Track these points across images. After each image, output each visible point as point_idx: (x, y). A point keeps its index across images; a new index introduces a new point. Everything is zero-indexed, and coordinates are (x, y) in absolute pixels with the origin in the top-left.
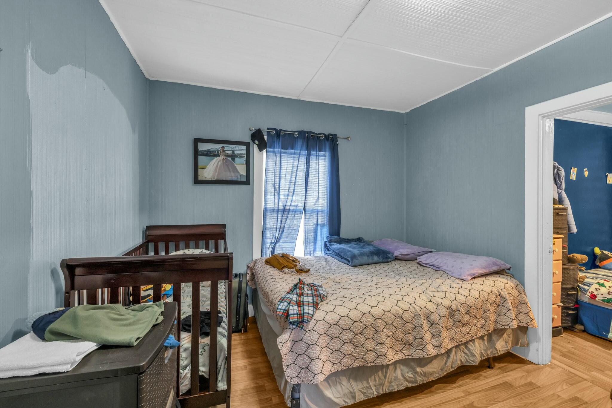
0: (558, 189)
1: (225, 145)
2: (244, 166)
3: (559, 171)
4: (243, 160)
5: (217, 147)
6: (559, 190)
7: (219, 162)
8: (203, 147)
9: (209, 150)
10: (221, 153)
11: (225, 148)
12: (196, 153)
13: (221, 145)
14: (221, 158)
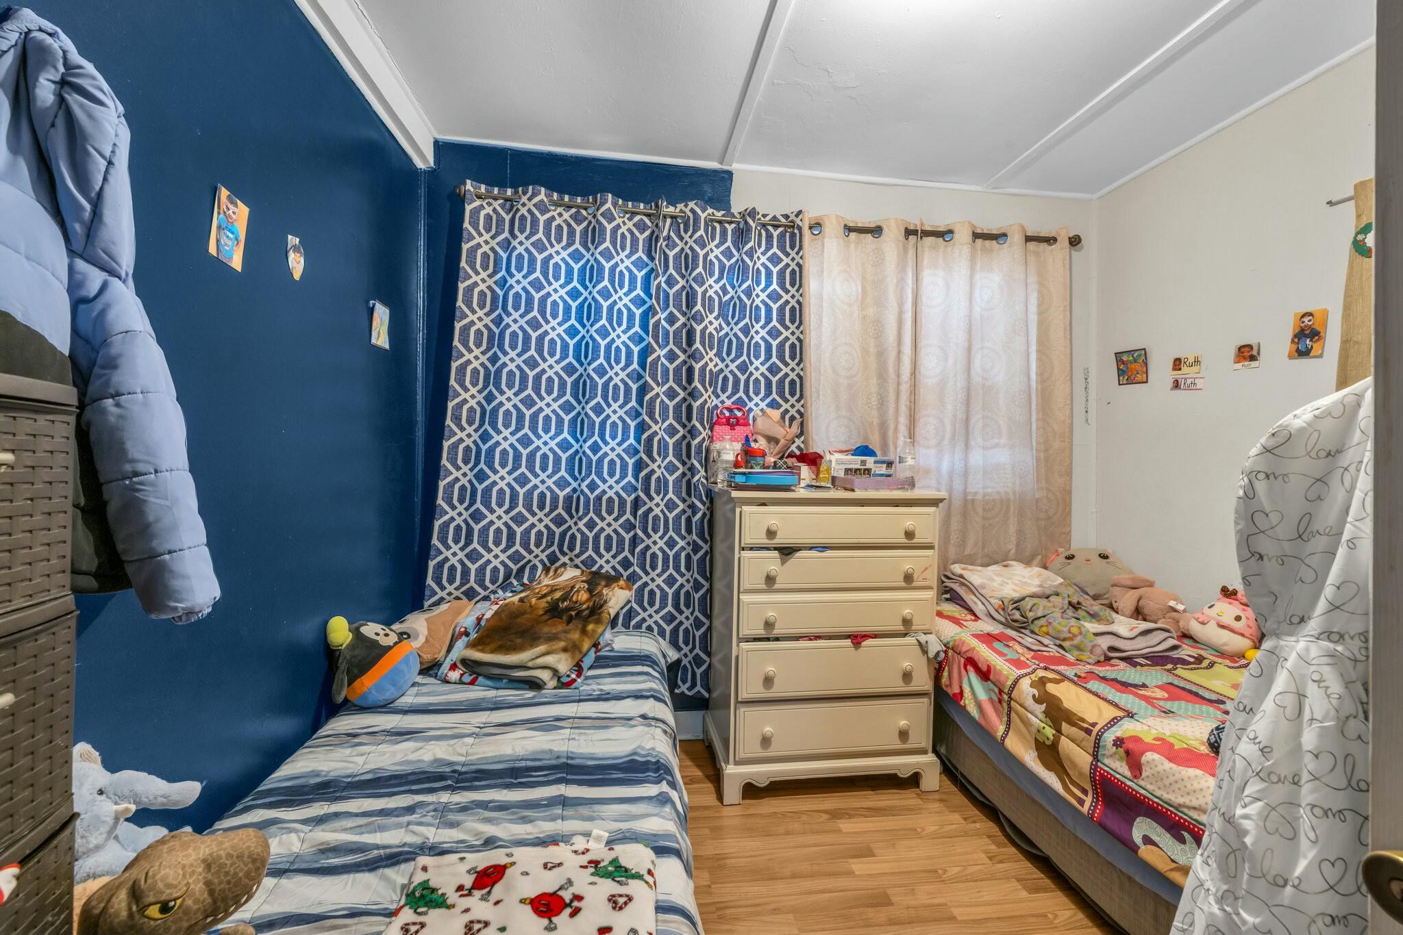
0: (72, 252)
3: (74, 99)
6: (81, 265)
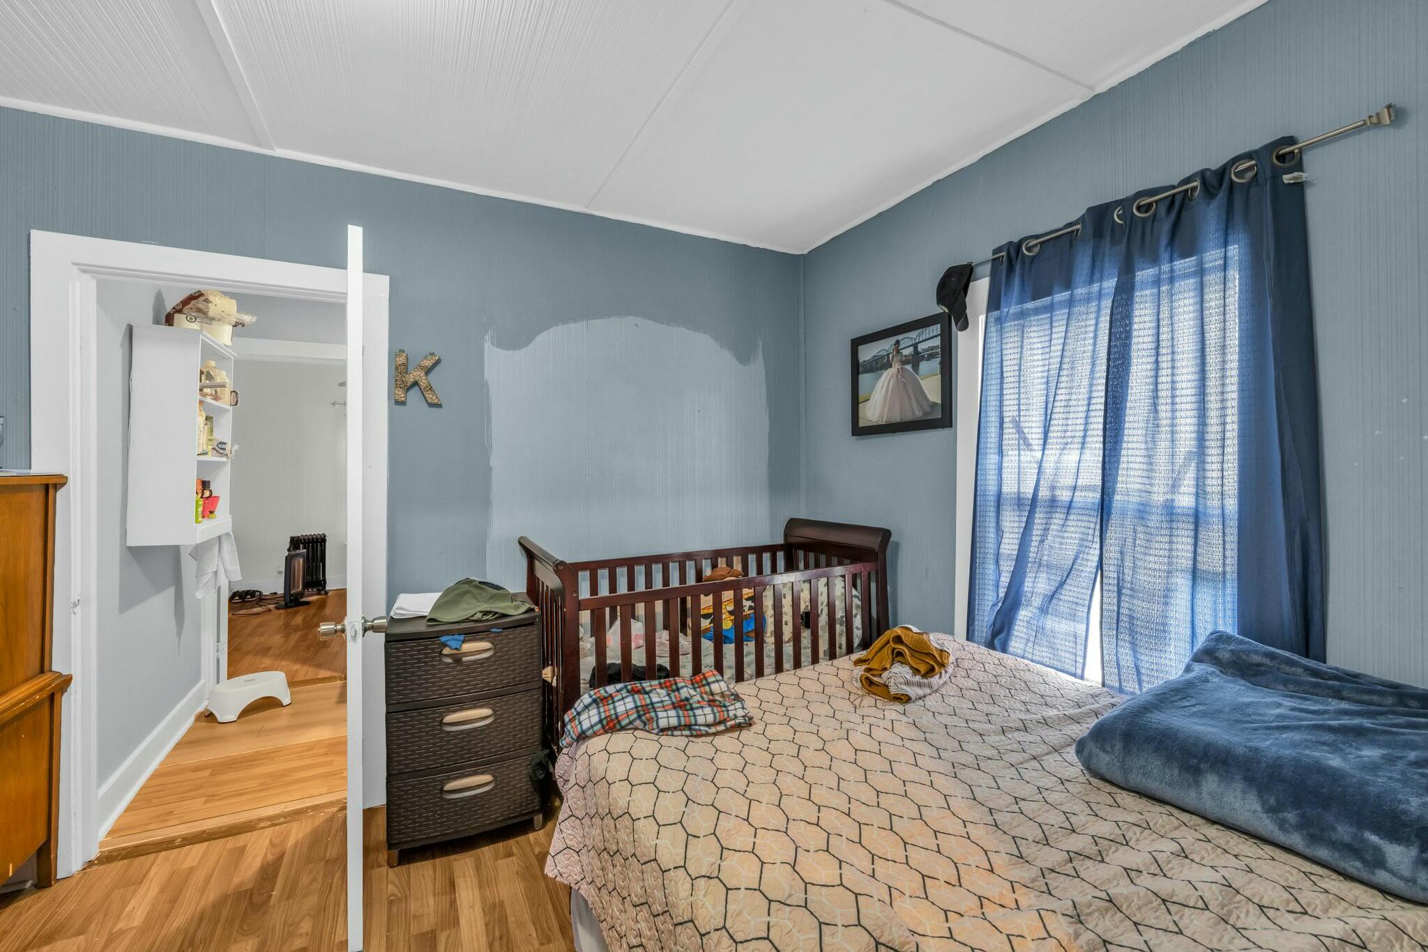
1: (900, 337)
2: (937, 379)
4: (935, 364)
5: (886, 345)
7: (890, 380)
8: (868, 353)
9: (874, 357)
10: (893, 356)
11: (901, 343)
12: (856, 369)
13: (893, 340)
14: (896, 366)
